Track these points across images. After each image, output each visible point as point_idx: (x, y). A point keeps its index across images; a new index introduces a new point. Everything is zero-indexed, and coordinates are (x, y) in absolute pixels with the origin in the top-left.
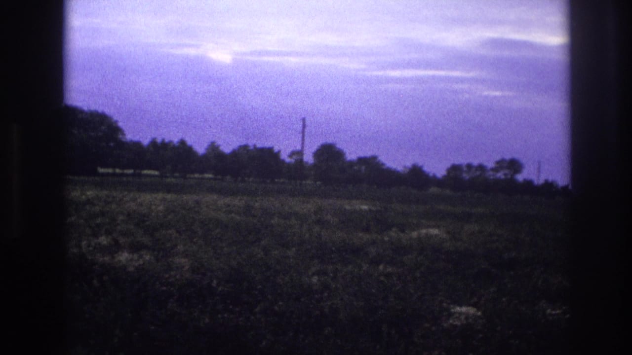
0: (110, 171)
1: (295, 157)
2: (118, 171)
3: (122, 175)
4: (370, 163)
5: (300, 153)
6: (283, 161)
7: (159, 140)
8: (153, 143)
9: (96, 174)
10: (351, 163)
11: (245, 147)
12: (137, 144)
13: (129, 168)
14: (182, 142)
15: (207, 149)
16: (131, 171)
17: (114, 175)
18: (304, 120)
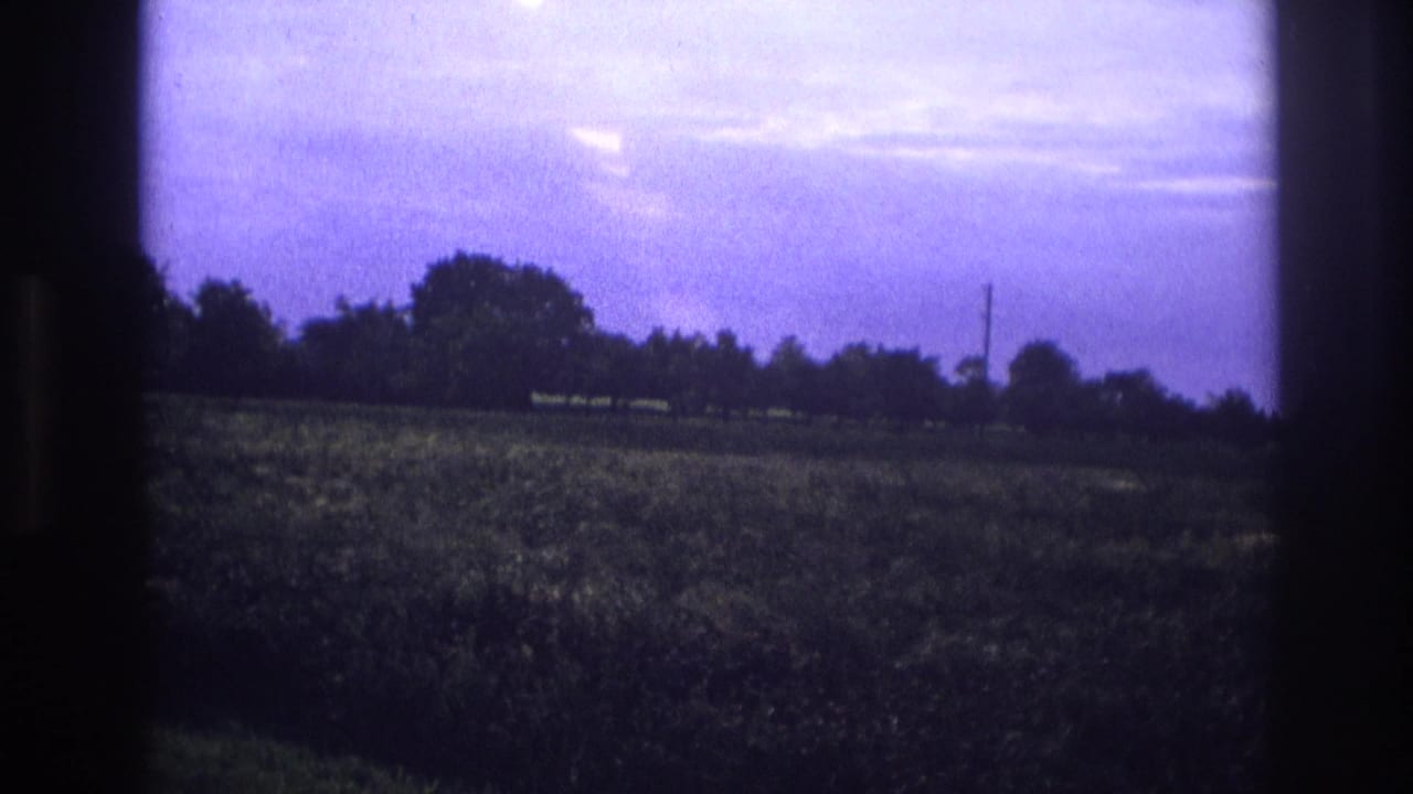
0: (558, 399)
1: (970, 372)
2: (576, 400)
3: (588, 410)
4: (1133, 386)
5: (980, 363)
6: (943, 382)
7: (669, 333)
8: (657, 338)
9: (526, 405)
10: (1093, 388)
11: (861, 349)
12: (620, 341)
13: (602, 394)
14: (726, 338)
15: (775, 353)
16: (606, 401)
17: (566, 409)
18: (989, 289)
